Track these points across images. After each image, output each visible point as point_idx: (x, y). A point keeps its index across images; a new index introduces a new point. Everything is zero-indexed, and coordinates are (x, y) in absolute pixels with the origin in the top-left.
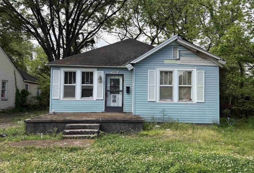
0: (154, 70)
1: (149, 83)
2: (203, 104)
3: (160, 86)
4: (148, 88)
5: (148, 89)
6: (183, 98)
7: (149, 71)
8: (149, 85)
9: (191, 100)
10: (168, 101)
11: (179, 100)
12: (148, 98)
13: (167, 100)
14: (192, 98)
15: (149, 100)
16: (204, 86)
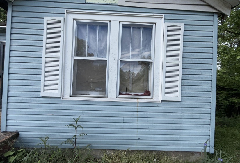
0: (61, 19)
1: (44, 51)
2: (178, 105)
3: (74, 60)
4: (43, 62)
5: (43, 65)
6: (130, 89)
7: (46, 18)
8: (44, 55)
9: (149, 95)
10: (94, 97)
11: (120, 94)
12: (42, 88)
13: (90, 93)
14: (150, 90)
15: (43, 94)
16: (180, 60)
